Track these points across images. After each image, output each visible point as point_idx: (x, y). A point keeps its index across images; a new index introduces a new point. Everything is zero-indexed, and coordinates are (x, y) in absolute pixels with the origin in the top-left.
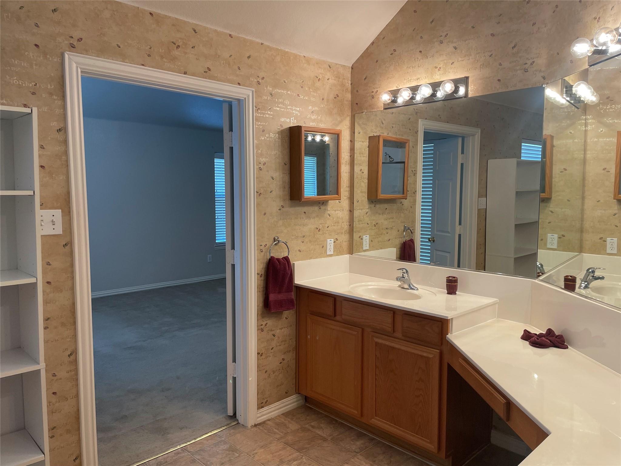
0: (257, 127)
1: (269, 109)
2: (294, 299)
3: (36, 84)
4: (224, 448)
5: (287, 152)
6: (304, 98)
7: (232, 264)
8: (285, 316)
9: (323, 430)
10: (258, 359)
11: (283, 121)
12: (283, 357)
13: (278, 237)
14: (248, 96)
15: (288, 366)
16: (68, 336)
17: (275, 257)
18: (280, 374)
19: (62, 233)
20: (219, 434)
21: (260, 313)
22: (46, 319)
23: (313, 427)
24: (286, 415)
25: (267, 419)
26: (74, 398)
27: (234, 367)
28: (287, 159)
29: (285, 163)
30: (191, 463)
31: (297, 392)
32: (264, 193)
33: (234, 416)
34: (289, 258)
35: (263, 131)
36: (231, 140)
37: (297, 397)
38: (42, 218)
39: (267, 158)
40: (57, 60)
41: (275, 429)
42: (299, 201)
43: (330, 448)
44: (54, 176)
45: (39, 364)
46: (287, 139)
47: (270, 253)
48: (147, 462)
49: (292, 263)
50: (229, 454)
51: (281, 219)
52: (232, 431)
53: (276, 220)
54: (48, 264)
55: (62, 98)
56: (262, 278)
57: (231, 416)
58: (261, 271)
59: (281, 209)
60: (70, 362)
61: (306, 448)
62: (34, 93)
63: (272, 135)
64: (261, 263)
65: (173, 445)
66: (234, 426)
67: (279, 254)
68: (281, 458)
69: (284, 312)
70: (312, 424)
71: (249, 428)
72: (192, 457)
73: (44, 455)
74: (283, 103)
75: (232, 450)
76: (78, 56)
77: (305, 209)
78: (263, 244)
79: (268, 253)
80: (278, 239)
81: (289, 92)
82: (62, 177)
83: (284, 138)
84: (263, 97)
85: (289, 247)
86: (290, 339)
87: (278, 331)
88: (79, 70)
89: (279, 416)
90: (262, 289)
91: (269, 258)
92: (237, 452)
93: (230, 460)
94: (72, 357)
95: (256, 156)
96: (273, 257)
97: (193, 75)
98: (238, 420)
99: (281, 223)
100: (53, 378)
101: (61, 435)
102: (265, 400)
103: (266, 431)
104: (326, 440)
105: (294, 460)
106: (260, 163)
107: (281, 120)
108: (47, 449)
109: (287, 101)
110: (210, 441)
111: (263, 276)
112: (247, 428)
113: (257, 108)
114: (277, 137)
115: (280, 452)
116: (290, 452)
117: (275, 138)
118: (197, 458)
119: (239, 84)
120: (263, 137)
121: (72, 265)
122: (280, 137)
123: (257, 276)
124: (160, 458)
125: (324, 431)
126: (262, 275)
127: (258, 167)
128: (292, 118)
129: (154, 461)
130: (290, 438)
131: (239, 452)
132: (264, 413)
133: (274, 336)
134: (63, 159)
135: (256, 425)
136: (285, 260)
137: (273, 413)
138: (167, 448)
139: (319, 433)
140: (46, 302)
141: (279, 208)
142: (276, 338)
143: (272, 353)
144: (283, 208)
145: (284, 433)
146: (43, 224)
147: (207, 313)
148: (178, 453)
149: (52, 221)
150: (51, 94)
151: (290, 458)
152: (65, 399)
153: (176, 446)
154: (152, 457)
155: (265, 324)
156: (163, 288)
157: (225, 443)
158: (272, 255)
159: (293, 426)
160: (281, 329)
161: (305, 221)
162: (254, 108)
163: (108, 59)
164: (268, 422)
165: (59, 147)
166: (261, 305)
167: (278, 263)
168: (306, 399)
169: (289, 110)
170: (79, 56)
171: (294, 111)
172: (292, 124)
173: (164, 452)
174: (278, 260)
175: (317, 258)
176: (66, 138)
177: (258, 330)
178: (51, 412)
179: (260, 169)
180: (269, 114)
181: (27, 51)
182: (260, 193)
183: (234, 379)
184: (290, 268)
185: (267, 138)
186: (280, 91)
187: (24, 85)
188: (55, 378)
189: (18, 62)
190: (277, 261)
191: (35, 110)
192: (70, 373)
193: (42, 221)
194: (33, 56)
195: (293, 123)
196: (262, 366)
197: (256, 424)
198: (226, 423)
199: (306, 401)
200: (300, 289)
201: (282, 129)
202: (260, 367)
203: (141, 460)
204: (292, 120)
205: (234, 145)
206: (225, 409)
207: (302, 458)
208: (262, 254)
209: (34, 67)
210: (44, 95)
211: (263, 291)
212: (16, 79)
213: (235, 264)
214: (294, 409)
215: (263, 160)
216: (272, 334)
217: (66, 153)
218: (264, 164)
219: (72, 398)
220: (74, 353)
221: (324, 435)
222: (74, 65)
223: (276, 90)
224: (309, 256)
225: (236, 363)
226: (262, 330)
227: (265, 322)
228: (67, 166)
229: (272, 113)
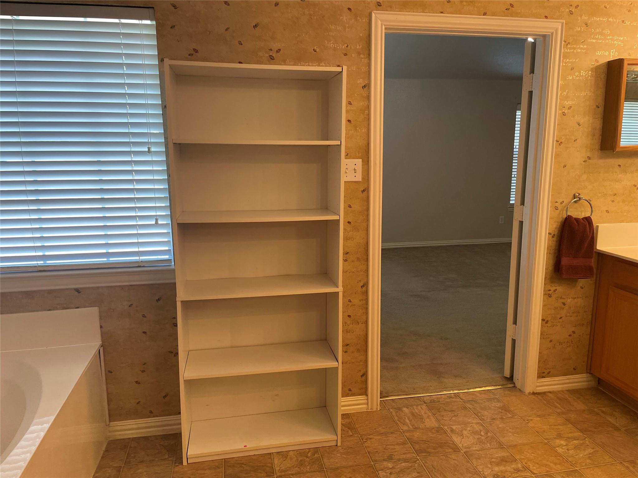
0: (564, 64)
1: (582, 42)
2: (594, 266)
3: (348, 45)
4: (497, 405)
5: (601, 91)
6: (632, 24)
7: (520, 221)
8: (581, 285)
9: (616, 418)
10: (542, 326)
11: (599, 55)
12: (573, 329)
13: (579, 193)
14: (557, 30)
15: (579, 341)
16: (362, 270)
17: (573, 216)
18: (568, 347)
19: (361, 180)
20: (493, 391)
21: (548, 277)
22: (346, 253)
23: (603, 412)
24: (572, 392)
25: (549, 391)
26: (363, 323)
27: (514, 329)
28: (600, 101)
29: (597, 106)
30: (463, 409)
31: (589, 372)
32: (566, 142)
33: (511, 379)
34: (591, 219)
35: (572, 69)
36: (531, 84)
37: (588, 377)
38: (347, 167)
39: (575, 100)
40: (366, 20)
41: (557, 403)
42: (612, 151)
43: (621, 438)
44: (358, 129)
45: (338, 288)
46: (603, 76)
47: (567, 211)
48: (422, 397)
49: (595, 225)
50: (502, 413)
51: (585, 172)
52: (507, 392)
53: (579, 173)
54: (350, 206)
55: (368, 56)
56: (555, 239)
57: (508, 378)
58: (554, 231)
59: (586, 161)
60: (363, 293)
61: (592, 431)
62: (346, 55)
63: (583, 73)
64: (555, 222)
65: (446, 389)
66: (510, 388)
67: (579, 213)
68: (559, 433)
69: (579, 280)
70: (604, 409)
71: (526, 394)
72: (463, 404)
73: (338, 362)
74: (601, 34)
75: (505, 409)
76: (382, 14)
77: (621, 161)
78: (560, 201)
79: (565, 212)
80: (580, 196)
81: (611, 19)
82: (364, 130)
83: (599, 76)
84: (576, 29)
85: (592, 206)
86: (585, 312)
87: (570, 300)
88: (383, 27)
89: (563, 391)
90: (553, 251)
91: (565, 216)
92: (511, 413)
93: (502, 418)
94: (364, 289)
95: (559, 99)
96: (571, 216)
97: (494, 14)
98: (514, 384)
99: (585, 177)
100: (349, 303)
101: (353, 352)
102: (548, 371)
103: (545, 402)
104: (619, 430)
105: (575, 439)
106: (564, 108)
107: (597, 54)
108: (340, 359)
109: (607, 31)
110: (483, 395)
111: (556, 236)
112: (524, 394)
113: (567, 43)
114: (590, 75)
115: (560, 427)
116: (570, 430)
117: (587, 76)
118: (468, 407)
119: (546, 17)
120: (570, 77)
121: (368, 209)
122: (594, 74)
123: (548, 236)
124: (434, 397)
125: (617, 420)
126: (554, 235)
127: (560, 112)
128: (612, 51)
129: (428, 398)
130: (573, 416)
131: (513, 414)
132: (545, 383)
133: (564, 304)
134: (366, 113)
135: (534, 394)
136: (586, 221)
137: (556, 387)
138: (441, 390)
139: (610, 420)
140: (346, 239)
141: (584, 160)
142: (566, 307)
143: (560, 322)
144: (589, 159)
145: (566, 409)
146: (347, 172)
147: (493, 275)
148: (451, 397)
149: (355, 169)
150: (359, 54)
151: (570, 435)
152: (357, 323)
153: (450, 391)
154: (426, 393)
155: (554, 289)
156: (451, 246)
157: (498, 401)
158: (569, 214)
159: (580, 406)
160: (574, 298)
161: (619, 175)
162: (563, 42)
163: (410, 12)
164: (550, 395)
165: (363, 102)
166: (551, 268)
167: (576, 223)
168: (600, 381)
169: (609, 41)
170: (385, 14)
171: (616, 42)
172: (611, 58)
173: (438, 392)
174: (577, 220)
175: (631, 222)
176: (369, 93)
177: (545, 294)
178: (345, 331)
179: (564, 114)
180: (581, 49)
181: (342, 16)
182: (561, 142)
183: (514, 341)
184: (592, 231)
185: (577, 76)
186: (599, 18)
187: (338, 48)
188: (350, 304)
189: (334, 27)
190: (575, 221)
191: (345, 68)
192: (362, 301)
193: (347, 169)
194: (346, 19)
195: (613, 56)
196: (547, 334)
197: (535, 392)
198: (501, 383)
199: (599, 383)
200: (603, 256)
201: (598, 64)
202: (543, 335)
203: (417, 394)
204: (613, 52)
205: (534, 89)
206: (502, 370)
207: (585, 439)
208: (558, 211)
209: (347, 29)
210: (353, 55)
211: (555, 253)
212: (333, 43)
213: (523, 221)
214: (583, 389)
215: (568, 103)
216: (562, 303)
217: (368, 107)
218: (570, 108)
219: (363, 324)
220: (365, 285)
221: (617, 424)
222: (380, 23)
223: (593, 18)
224: (620, 218)
225: (516, 325)
226: (550, 296)
227: (554, 288)
228: (369, 119)
229: (585, 46)
